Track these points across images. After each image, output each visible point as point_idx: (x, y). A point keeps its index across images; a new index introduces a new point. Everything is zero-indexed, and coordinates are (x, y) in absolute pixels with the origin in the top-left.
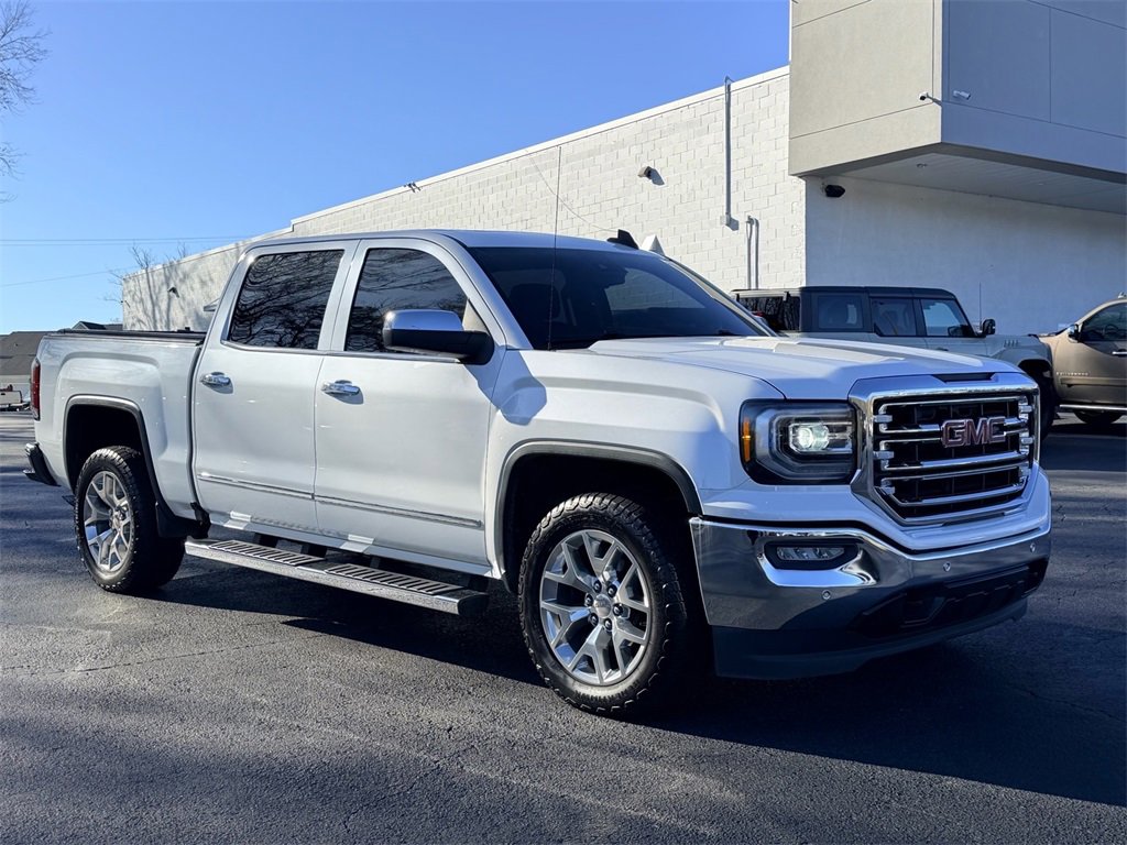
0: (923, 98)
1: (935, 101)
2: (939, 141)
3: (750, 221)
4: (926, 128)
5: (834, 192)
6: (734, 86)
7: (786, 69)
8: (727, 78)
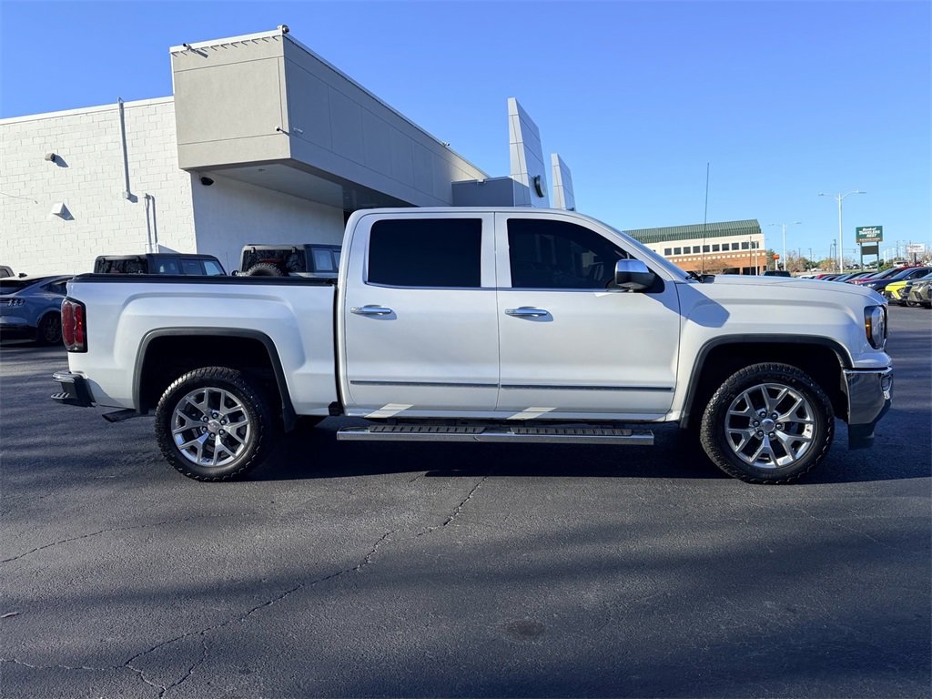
0: (278, 130)
1: (284, 132)
2: (289, 157)
3: (148, 197)
4: (280, 149)
5: (207, 182)
6: (125, 105)
7: (172, 98)
8: (120, 99)
